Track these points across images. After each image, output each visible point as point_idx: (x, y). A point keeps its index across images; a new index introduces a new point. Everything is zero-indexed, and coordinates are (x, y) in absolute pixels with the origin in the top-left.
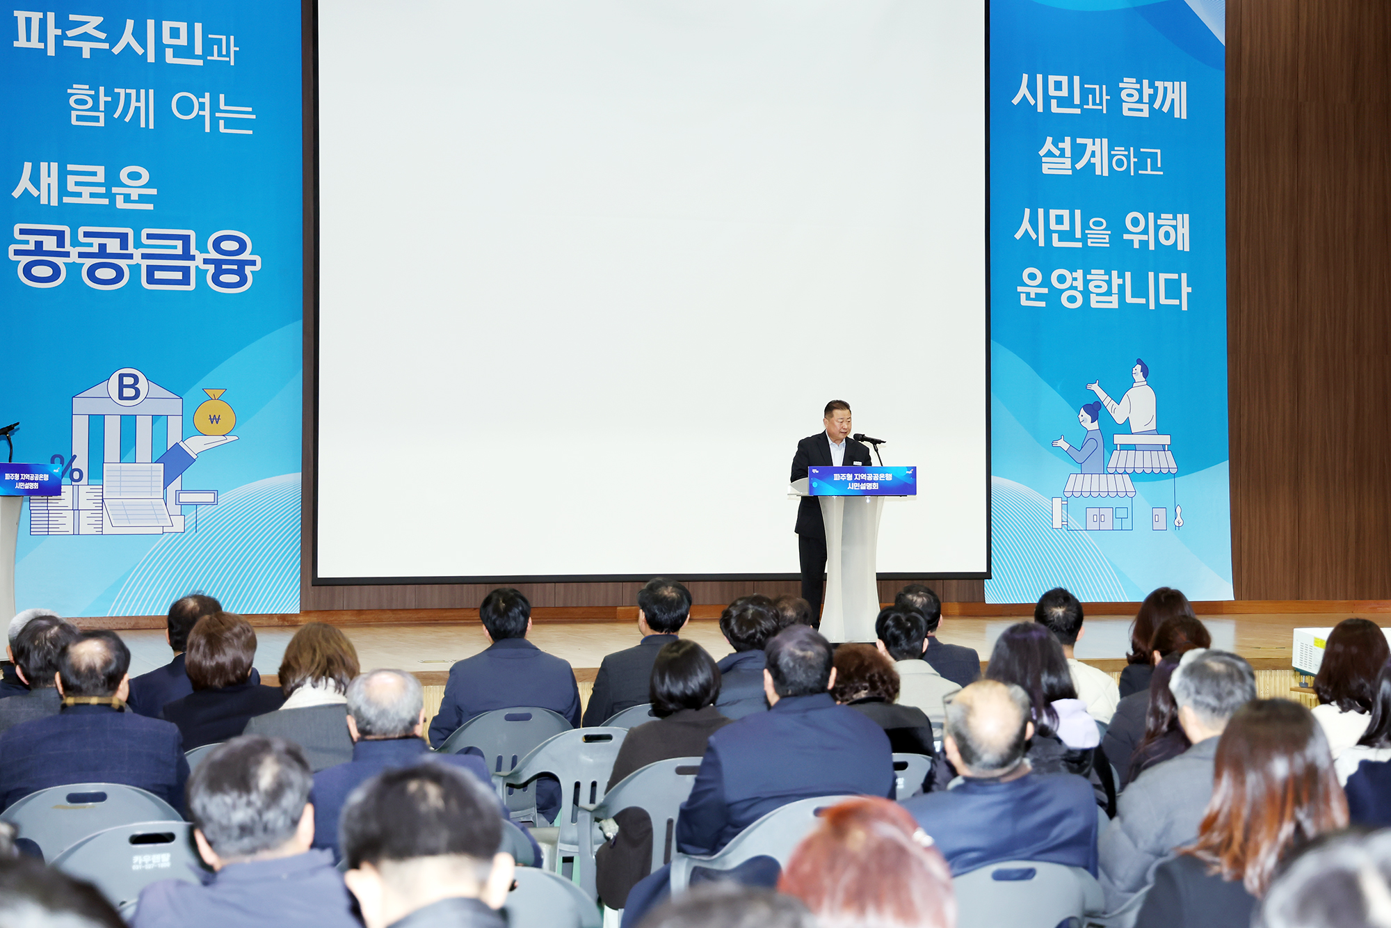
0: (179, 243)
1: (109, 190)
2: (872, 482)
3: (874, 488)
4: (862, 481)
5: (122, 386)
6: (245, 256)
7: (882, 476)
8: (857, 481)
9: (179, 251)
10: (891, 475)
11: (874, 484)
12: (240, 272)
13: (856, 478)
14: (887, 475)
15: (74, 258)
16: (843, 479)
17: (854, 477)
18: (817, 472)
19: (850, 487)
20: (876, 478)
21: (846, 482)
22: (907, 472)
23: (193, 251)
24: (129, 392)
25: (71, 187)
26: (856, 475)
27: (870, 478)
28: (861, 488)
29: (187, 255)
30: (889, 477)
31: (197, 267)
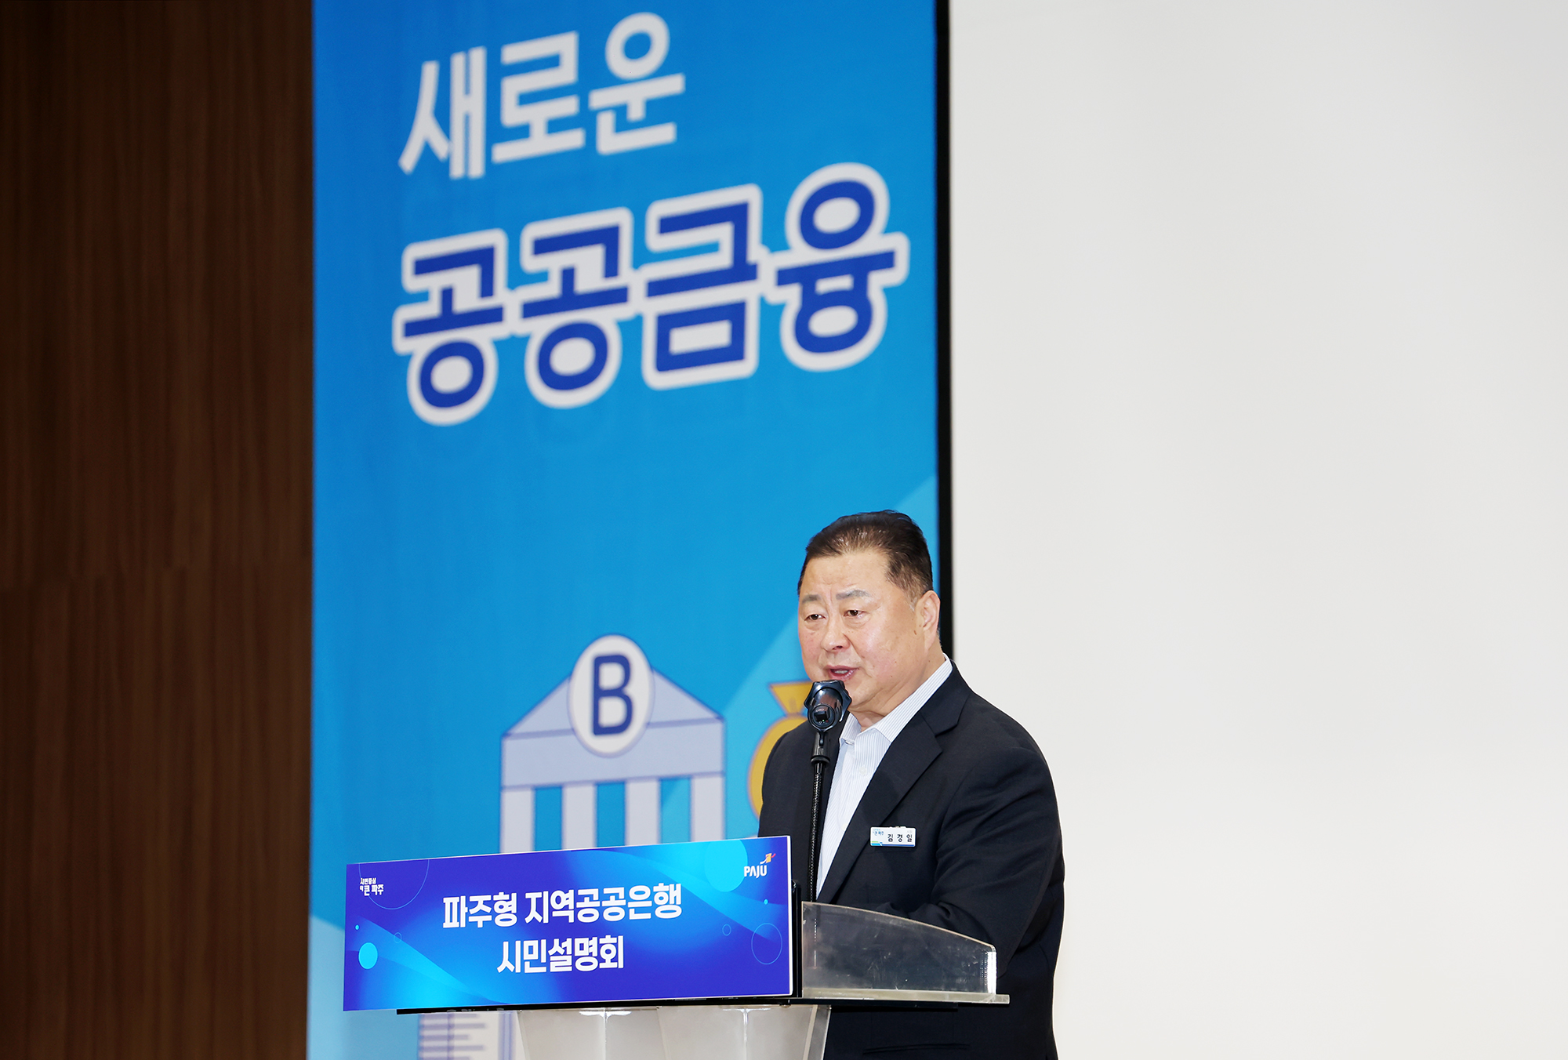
0: (723, 233)
1: (584, 103)
2: (598, 929)
3: (608, 965)
4: (559, 929)
5: (599, 693)
6: (871, 243)
7: (640, 895)
8: (536, 931)
9: (723, 260)
10: (676, 893)
11: (608, 940)
12: (857, 299)
13: (533, 914)
14: (660, 888)
15: (513, 324)
16: (480, 920)
17: (523, 907)
18: (378, 889)
19: (506, 963)
20: (614, 912)
21: (493, 936)
22: (748, 870)
23: (756, 252)
24: (612, 710)
25: (512, 115)
26: (533, 896)
27: (588, 913)
28: (553, 969)
29: (742, 270)
30: (668, 902)
31: (763, 302)
